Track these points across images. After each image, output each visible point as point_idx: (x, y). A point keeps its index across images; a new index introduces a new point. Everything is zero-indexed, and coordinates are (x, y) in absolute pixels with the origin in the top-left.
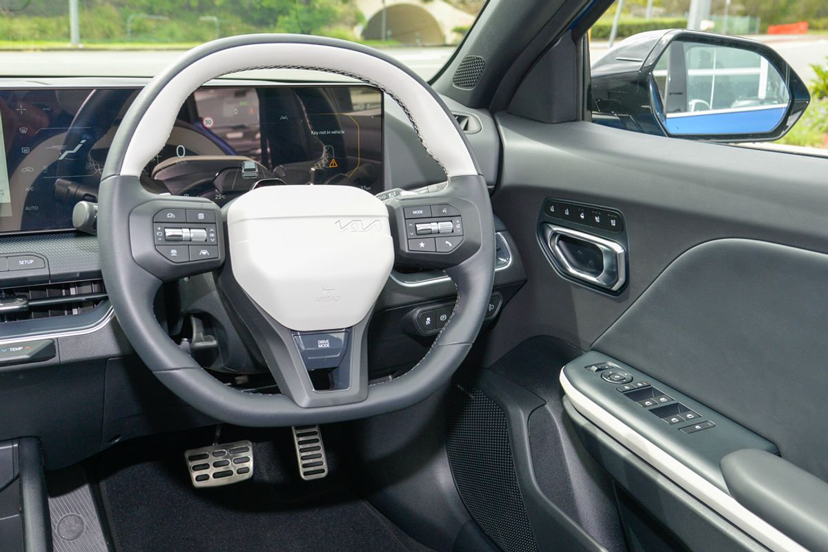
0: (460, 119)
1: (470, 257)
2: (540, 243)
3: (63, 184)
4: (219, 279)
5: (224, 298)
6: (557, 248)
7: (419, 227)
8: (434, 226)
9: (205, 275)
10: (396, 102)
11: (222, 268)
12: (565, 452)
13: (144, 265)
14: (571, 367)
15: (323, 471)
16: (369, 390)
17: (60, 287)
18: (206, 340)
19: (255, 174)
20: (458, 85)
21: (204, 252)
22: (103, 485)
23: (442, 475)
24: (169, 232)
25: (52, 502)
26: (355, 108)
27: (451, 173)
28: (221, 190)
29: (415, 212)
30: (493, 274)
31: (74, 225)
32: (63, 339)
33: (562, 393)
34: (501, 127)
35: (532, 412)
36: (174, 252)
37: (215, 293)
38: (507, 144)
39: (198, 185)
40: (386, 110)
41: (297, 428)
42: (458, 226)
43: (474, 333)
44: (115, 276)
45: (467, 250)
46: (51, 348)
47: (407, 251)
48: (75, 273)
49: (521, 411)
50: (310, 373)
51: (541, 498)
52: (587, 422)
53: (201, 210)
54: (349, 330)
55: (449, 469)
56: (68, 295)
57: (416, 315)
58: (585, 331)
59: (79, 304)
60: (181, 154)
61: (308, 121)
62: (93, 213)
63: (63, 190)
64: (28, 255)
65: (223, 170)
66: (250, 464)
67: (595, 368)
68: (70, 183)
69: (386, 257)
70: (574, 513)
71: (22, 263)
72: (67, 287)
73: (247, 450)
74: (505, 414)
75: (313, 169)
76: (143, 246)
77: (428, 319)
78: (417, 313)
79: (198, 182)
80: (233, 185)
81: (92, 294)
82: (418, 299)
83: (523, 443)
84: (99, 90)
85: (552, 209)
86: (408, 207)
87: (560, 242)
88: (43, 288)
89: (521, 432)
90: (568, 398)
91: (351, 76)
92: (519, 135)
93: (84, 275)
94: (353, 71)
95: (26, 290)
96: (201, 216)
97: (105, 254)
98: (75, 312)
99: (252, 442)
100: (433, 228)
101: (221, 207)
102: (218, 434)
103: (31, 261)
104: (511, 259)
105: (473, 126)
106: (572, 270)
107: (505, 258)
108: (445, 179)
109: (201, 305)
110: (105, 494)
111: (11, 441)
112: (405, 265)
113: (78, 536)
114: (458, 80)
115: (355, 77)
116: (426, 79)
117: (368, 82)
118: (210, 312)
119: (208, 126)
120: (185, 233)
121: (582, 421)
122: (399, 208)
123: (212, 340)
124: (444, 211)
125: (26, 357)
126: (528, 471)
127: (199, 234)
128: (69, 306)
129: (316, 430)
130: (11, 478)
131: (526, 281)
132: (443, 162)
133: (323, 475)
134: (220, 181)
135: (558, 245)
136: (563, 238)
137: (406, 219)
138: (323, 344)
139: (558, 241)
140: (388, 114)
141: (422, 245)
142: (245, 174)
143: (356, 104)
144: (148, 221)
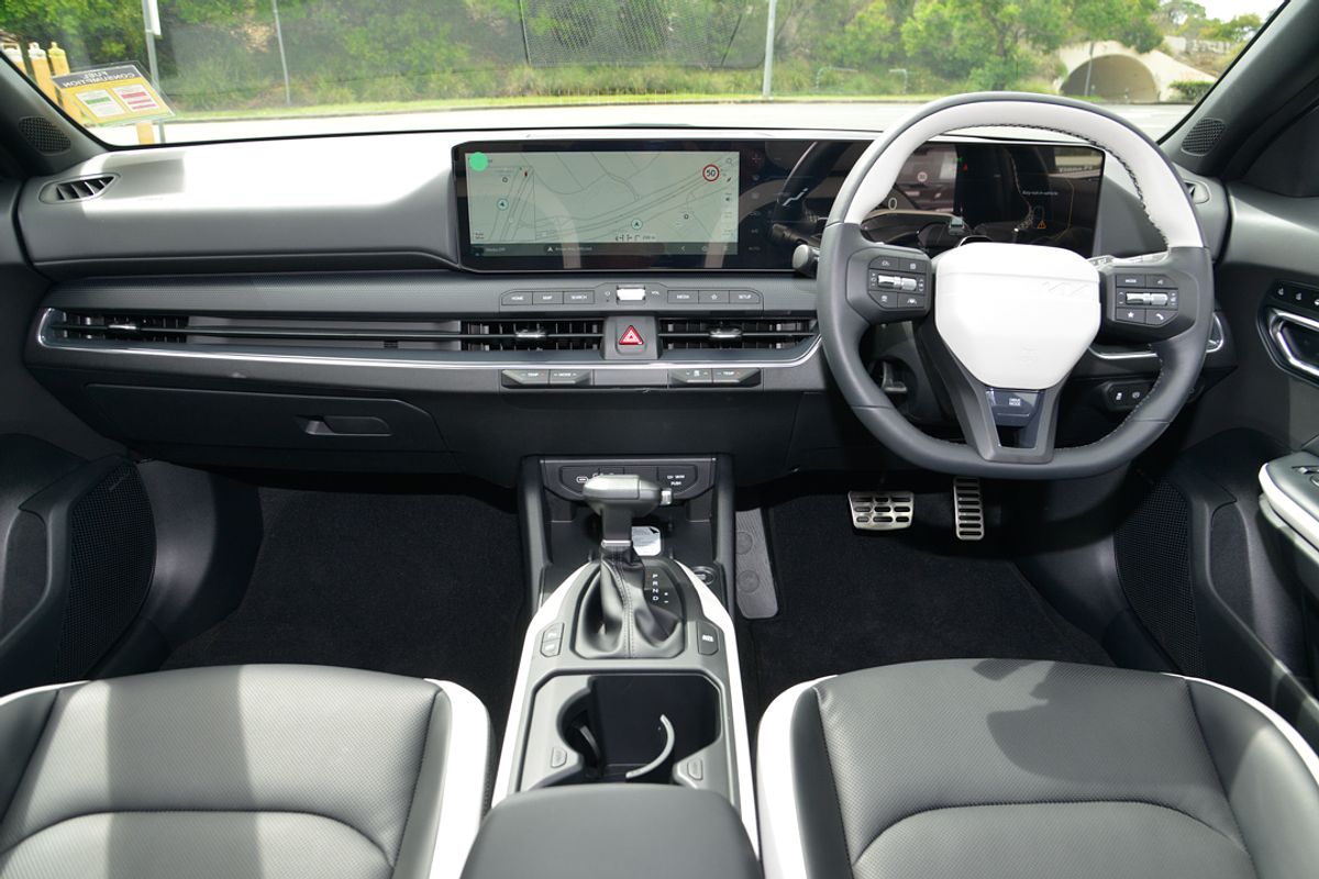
0: (1189, 185)
1: (1181, 332)
2: (1260, 329)
3: (780, 230)
4: (920, 329)
5: (920, 347)
6: (1279, 336)
7: (1131, 296)
8: (1146, 297)
9: (904, 323)
10: (1122, 166)
11: (924, 318)
12: (1250, 555)
13: (856, 307)
14: (1274, 465)
15: (979, 533)
16: (1054, 453)
17: (769, 322)
18: (896, 386)
19: (961, 230)
20: (1187, 149)
21: (912, 301)
22: (771, 512)
23: (1104, 557)
24: (882, 279)
25: (738, 514)
26: (1061, 170)
27: (1172, 243)
28: (924, 243)
29: (1127, 281)
30: (1202, 356)
31: (794, 266)
32: (767, 369)
33: (1260, 491)
34: (1232, 198)
35: (1219, 507)
36: (884, 298)
37: (912, 342)
38: (1238, 216)
39: (903, 238)
40: (1105, 173)
41: (959, 480)
42: (1173, 300)
43: (1173, 412)
44: (829, 315)
45: (1179, 325)
46: (756, 377)
47: (1113, 319)
48: (786, 311)
49: (1206, 505)
50: (998, 427)
51: (1213, 597)
52: (1285, 524)
53: (914, 261)
54: (1042, 392)
55: (1113, 553)
56: (775, 330)
57: (1107, 388)
58: (1296, 431)
59: (782, 340)
60: (893, 206)
61: (1017, 180)
62: (812, 256)
63: (779, 234)
64: (746, 291)
65: (929, 224)
66: (909, 514)
67: (1304, 470)
68: (785, 228)
69: (1091, 324)
70: (1249, 618)
71: (741, 297)
72: (775, 323)
73: (908, 500)
74: (1187, 505)
75: (1016, 230)
76: (857, 291)
77: (1120, 394)
78: (1108, 386)
79: (902, 235)
80: (939, 238)
81: (796, 331)
82: (1127, 371)
83: (1204, 537)
84: (820, 142)
85: (1281, 292)
86: (1120, 275)
87: (1285, 330)
88: (755, 322)
89: (1203, 527)
90: (1266, 497)
91: (1078, 136)
92: (1253, 208)
93: (794, 313)
94: (1080, 132)
95: (740, 322)
96: (913, 266)
97: (821, 295)
98: (779, 346)
99: (916, 492)
100: (1145, 299)
101: (931, 258)
102: (882, 481)
103: (749, 297)
104: (1222, 342)
105: (1200, 195)
106: (1293, 361)
107: (1215, 340)
108: (1164, 248)
109: (896, 352)
110: (772, 519)
111: (710, 454)
112: (1109, 335)
113: (747, 551)
114: (1188, 144)
115: (1082, 137)
116: (1155, 138)
117: (1095, 143)
118: (905, 360)
119: (922, 180)
120: (896, 281)
121: (1278, 524)
122: (1111, 276)
123: (902, 387)
124: (1160, 282)
125: (736, 381)
126: (1204, 567)
127: (910, 283)
128: (774, 340)
129: (977, 492)
130: (707, 487)
131: (1236, 367)
132: (1165, 231)
133: (979, 538)
134: (923, 236)
135: (1281, 332)
136: (1289, 325)
137: (1117, 287)
138: (1015, 402)
139: (1282, 328)
140: (1107, 179)
141: (1131, 315)
142: (951, 230)
143: (1061, 166)
144: (864, 268)
